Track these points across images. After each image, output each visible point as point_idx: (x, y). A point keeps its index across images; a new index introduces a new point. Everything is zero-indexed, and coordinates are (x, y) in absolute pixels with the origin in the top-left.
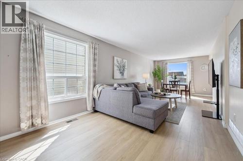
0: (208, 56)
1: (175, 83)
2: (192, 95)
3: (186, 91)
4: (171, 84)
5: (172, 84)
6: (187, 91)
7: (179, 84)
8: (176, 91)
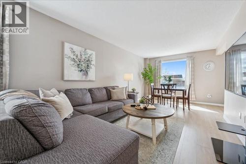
0: (214, 51)
1: (168, 87)
2: (192, 103)
3: (183, 98)
4: (163, 88)
5: (165, 89)
6: (186, 99)
7: (174, 88)
8: (170, 98)
